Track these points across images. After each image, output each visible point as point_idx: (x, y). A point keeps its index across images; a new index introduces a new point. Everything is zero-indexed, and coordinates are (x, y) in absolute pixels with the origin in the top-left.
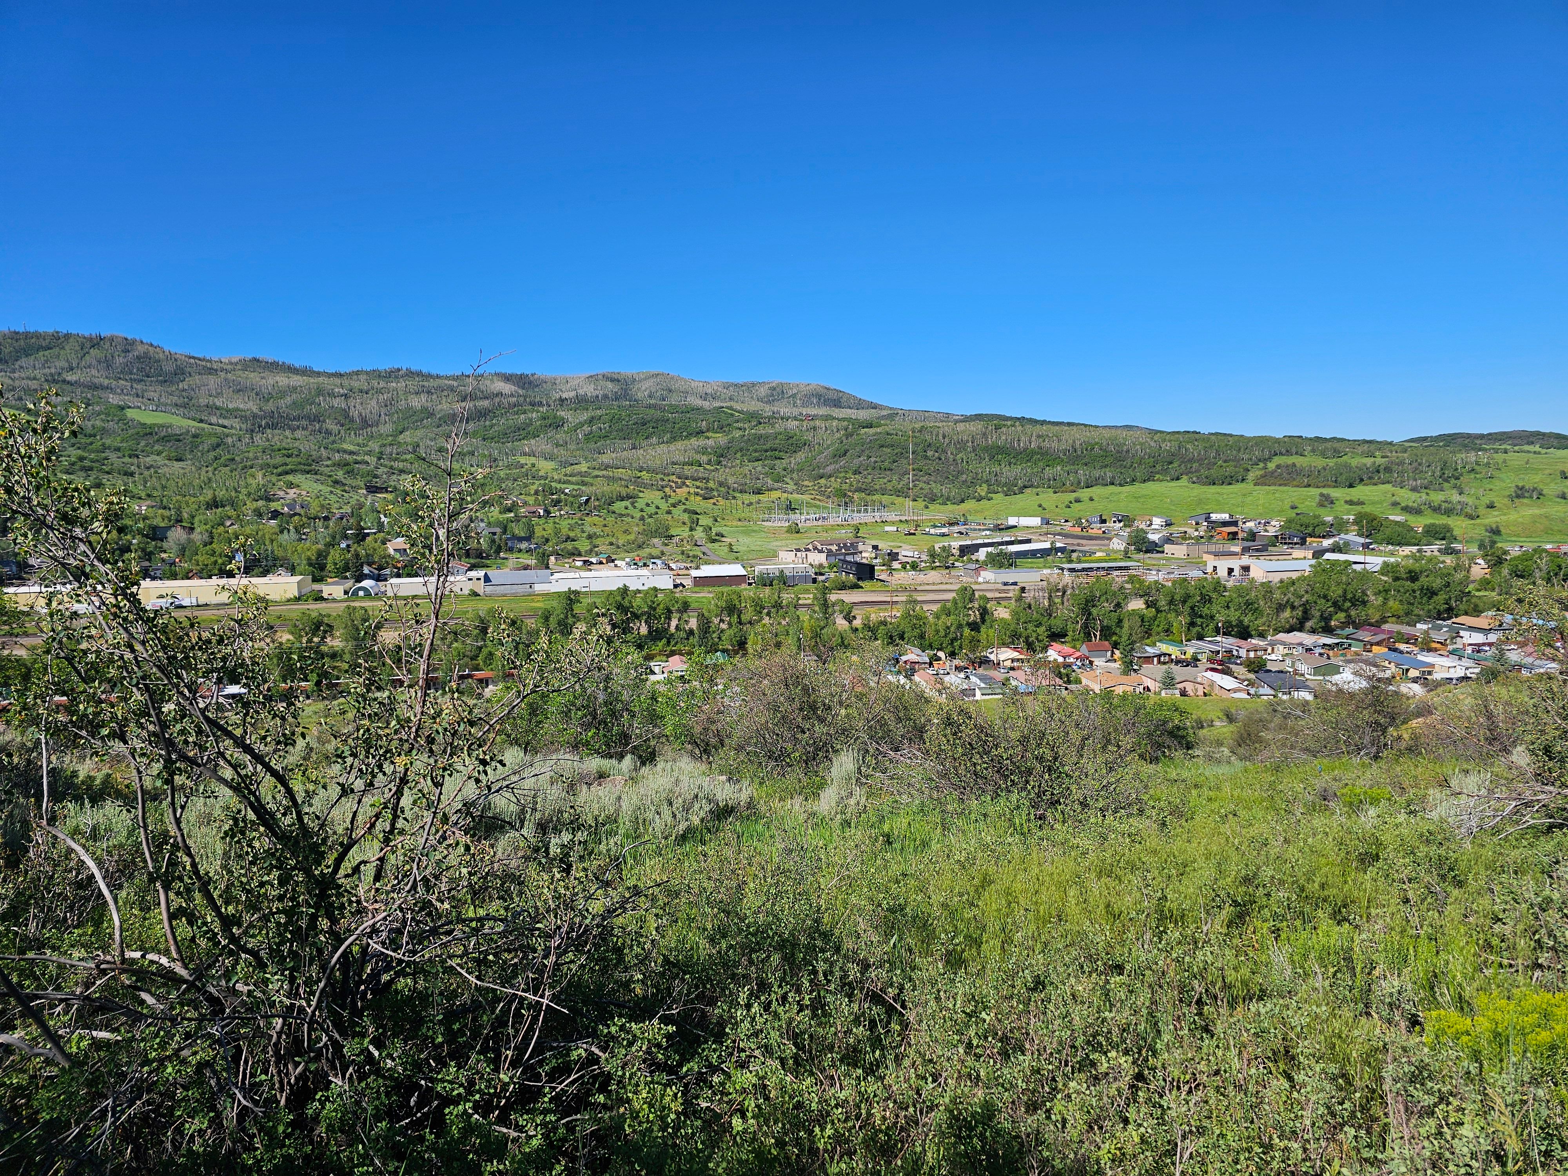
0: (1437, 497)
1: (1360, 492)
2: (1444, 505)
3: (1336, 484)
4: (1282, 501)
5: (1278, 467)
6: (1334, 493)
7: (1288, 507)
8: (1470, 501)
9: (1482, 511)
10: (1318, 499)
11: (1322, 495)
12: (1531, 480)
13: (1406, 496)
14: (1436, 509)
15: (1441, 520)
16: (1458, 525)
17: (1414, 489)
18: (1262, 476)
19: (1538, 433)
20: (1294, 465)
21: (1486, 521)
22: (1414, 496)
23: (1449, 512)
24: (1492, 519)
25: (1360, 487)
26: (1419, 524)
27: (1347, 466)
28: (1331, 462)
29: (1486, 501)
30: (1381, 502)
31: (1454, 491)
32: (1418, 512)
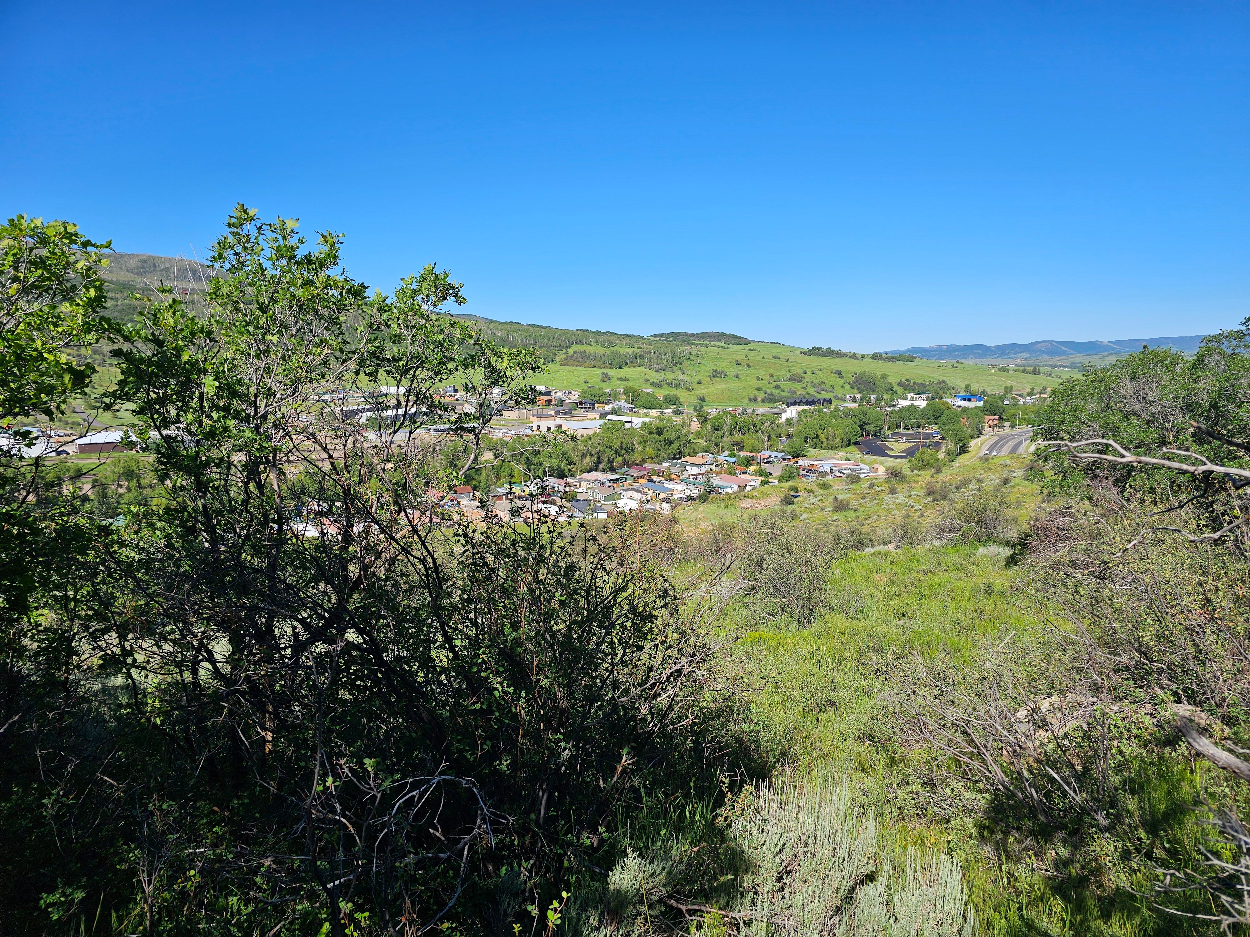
0: (670, 376)
1: (626, 372)
2: (674, 382)
3: (611, 366)
4: (579, 377)
5: (575, 352)
6: (612, 372)
7: (582, 382)
8: (688, 379)
9: (695, 386)
10: (601, 376)
11: (603, 374)
12: (721, 366)
13: (654, 376)
14: (670, 384)
15: (673, 392)
16: (683, 395)
17: (657, 371)
18: (565, 359)
19: (724, 334)
20: (585, 352)
21: (697, 393)
22: (657, 375)
23: (677, 386)
24: (700, 391)
25: (626, 369)
26: (661, 394)
27: (617, 354)
28: (608, 351)
29: (697, 379)
30: (638, 379)
31: (680, 372)
32: (659, 386)
